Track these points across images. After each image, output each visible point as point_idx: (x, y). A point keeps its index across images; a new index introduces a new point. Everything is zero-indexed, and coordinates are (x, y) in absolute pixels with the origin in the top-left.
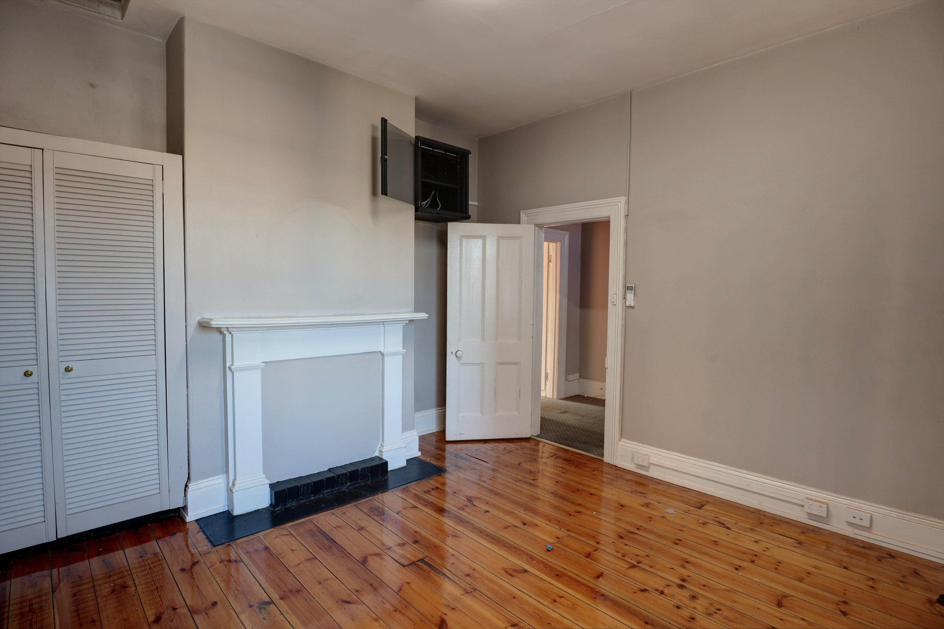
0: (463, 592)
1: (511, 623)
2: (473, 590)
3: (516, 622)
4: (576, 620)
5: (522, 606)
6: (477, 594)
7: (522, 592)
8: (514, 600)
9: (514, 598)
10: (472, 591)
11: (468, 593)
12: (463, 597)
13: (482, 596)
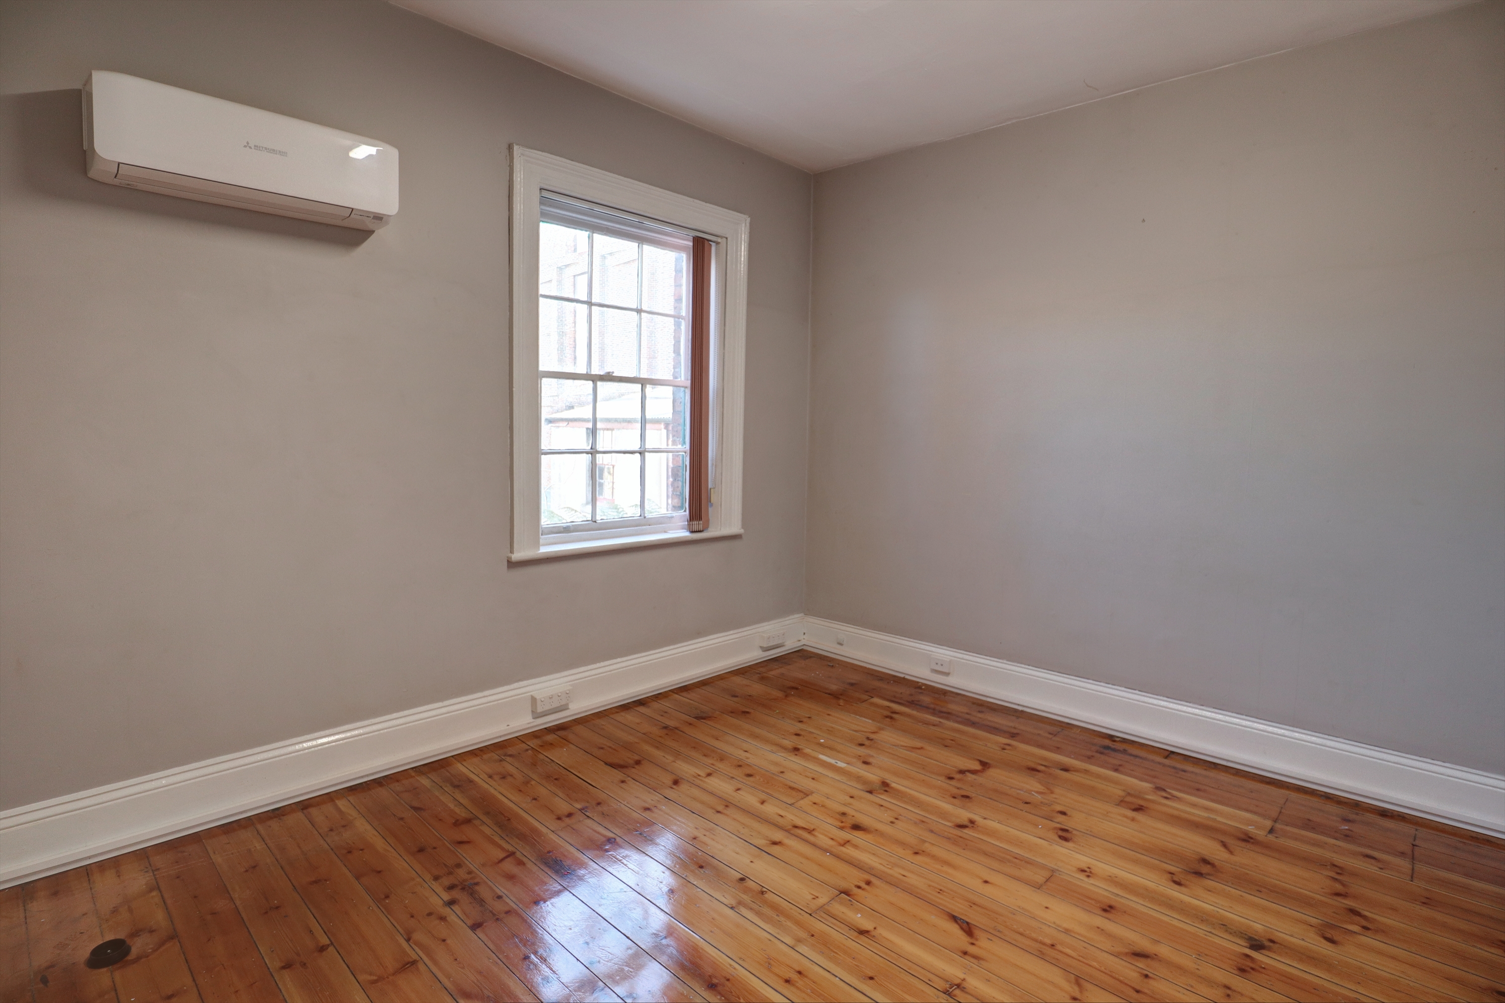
0: (965, 985)
1: (869, 935)
2: (948, 991)
3: (862, 937)
4: (770, 940)
5: (856, 964)
6: (942, 985)
7: (859, 991)
8: (871, 974)
9: (871, 978)
10: (951, 988)
11: (956, 985)
12: (962, 976)
13: (929, 980)
